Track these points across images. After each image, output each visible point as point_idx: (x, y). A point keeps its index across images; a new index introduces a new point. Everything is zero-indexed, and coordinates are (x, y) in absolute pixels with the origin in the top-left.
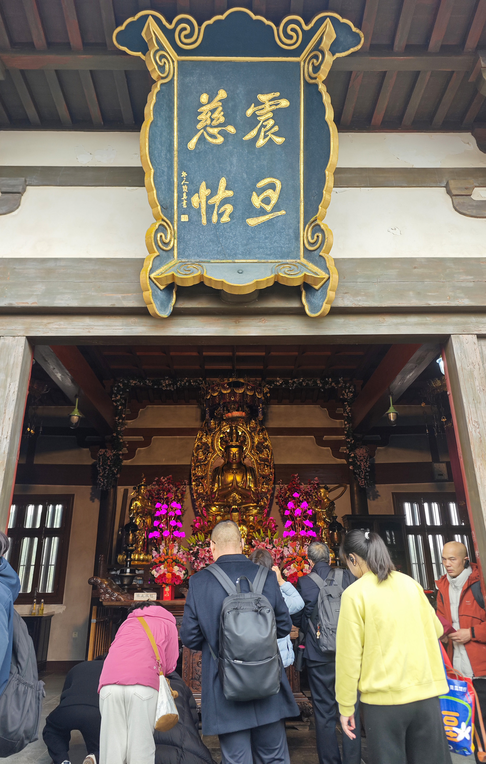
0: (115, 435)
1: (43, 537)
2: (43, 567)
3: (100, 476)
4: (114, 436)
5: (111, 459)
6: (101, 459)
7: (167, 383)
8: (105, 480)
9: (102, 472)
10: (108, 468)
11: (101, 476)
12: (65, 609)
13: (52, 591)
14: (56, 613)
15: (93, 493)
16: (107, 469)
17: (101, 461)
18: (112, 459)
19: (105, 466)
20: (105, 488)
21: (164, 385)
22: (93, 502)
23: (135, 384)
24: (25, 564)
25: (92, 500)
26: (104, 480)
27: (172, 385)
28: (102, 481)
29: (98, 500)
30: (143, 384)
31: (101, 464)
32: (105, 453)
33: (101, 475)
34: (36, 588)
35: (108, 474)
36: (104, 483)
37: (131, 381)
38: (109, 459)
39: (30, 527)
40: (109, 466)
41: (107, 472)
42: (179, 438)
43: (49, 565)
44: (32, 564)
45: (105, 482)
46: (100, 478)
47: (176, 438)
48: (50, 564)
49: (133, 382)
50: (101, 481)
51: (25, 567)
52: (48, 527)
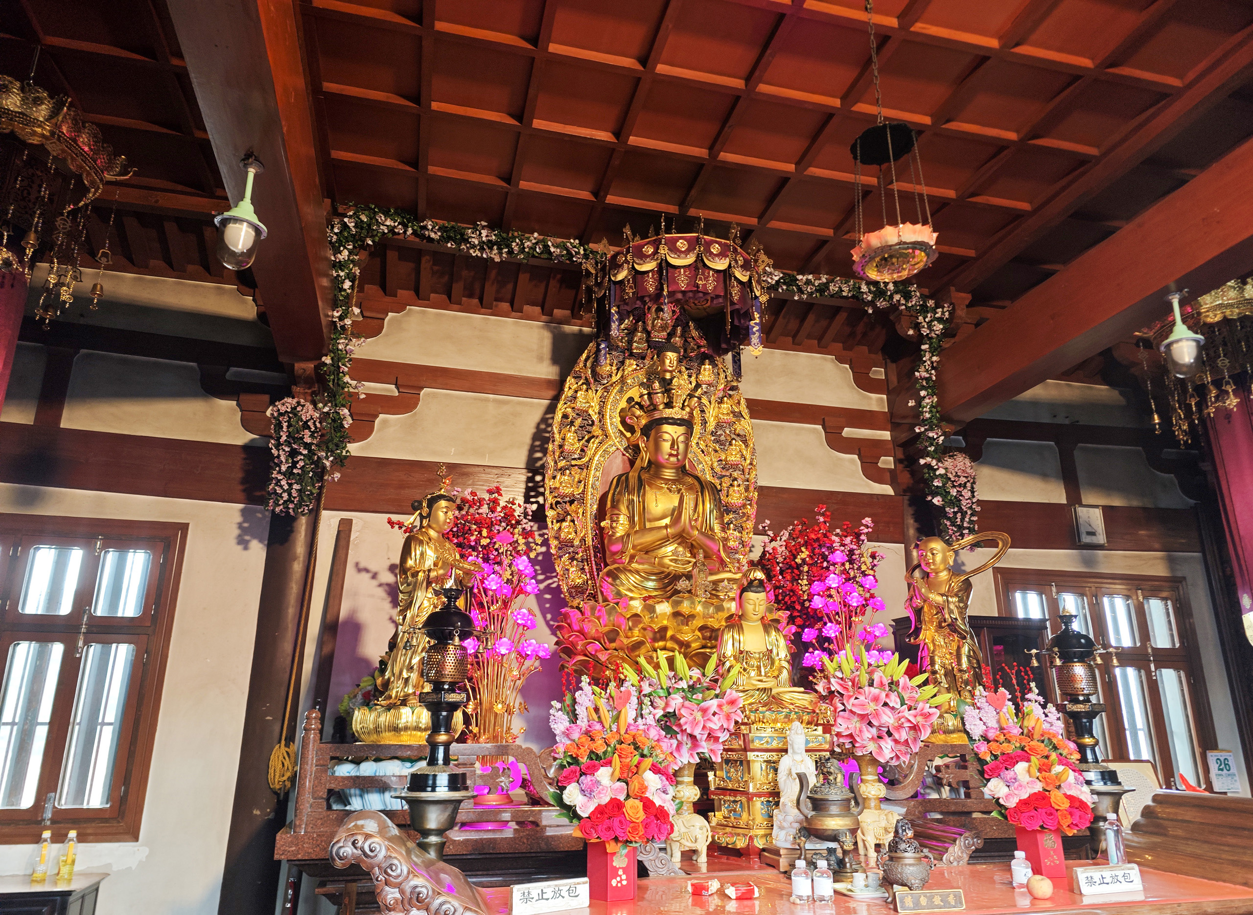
0: (327, 360)
1: (81, 644)
2: (77, 728)
3: (279, 472)
4: (325, 364)
5: (313, 429)
6: (285, 425)
7: (484, 239)
8: (296, 487)
9: (287, 460)
10: (305, 452)
11: (284, 474)
12: (147, 857)
13: (101, 803)
14: (115, 868)
15: (246, 525)
16: (301, 454)
17: (285, 429)
18: (316, 427)
19: (295, 446)
20: (293, 509)
21: (477, 242)
22: (246, 548)
23: (392, 230)
24: (17, 720)
25: (242, 542)
26: (290, 485)
27: (495, 247)
28: (286, 487)
29: (261, 545)
30: (415, 233)
31: (284, 438)
32: (299, 409)
33: (284, 468)
34: (53, 794)
35: (302, 468)
36: (290, 495)
37: (381, 218)
38: (309, 428)
39: (39, 613)
40: (307, 446)
41: (301, 464)
42: (495, 400)
43: (97, 724)
44: (40, 720)
45: (293, 491)
46: (280, 477)
47: (487, 400)
48: (100, 720)
49: (387, 223)
50: (281, 486)
51: (15, 728)
52: (99, 613)
